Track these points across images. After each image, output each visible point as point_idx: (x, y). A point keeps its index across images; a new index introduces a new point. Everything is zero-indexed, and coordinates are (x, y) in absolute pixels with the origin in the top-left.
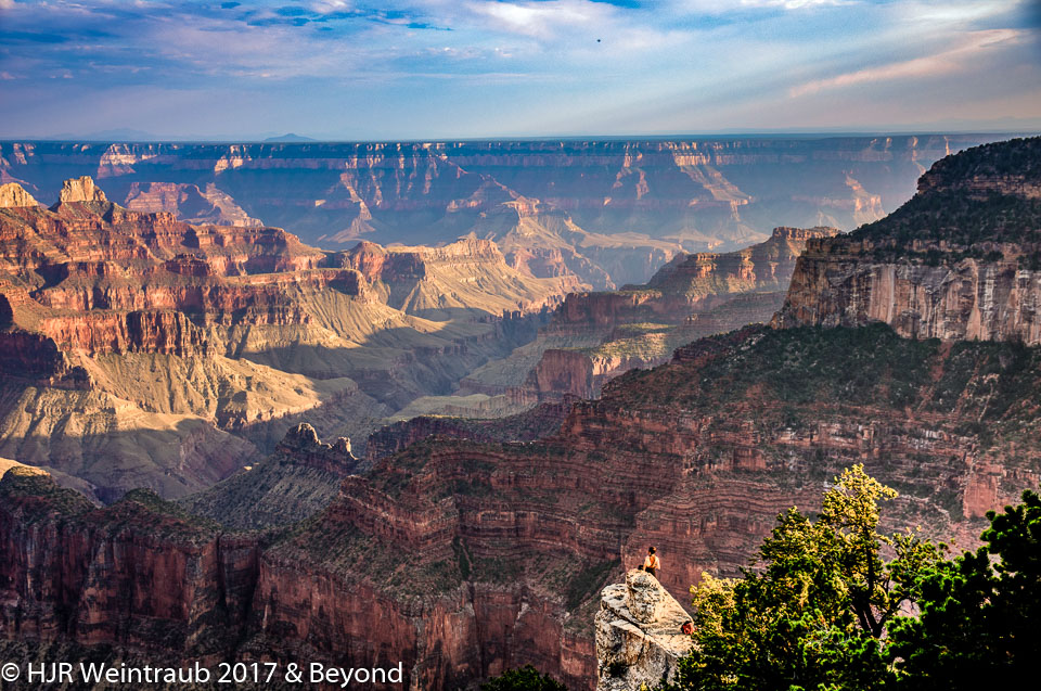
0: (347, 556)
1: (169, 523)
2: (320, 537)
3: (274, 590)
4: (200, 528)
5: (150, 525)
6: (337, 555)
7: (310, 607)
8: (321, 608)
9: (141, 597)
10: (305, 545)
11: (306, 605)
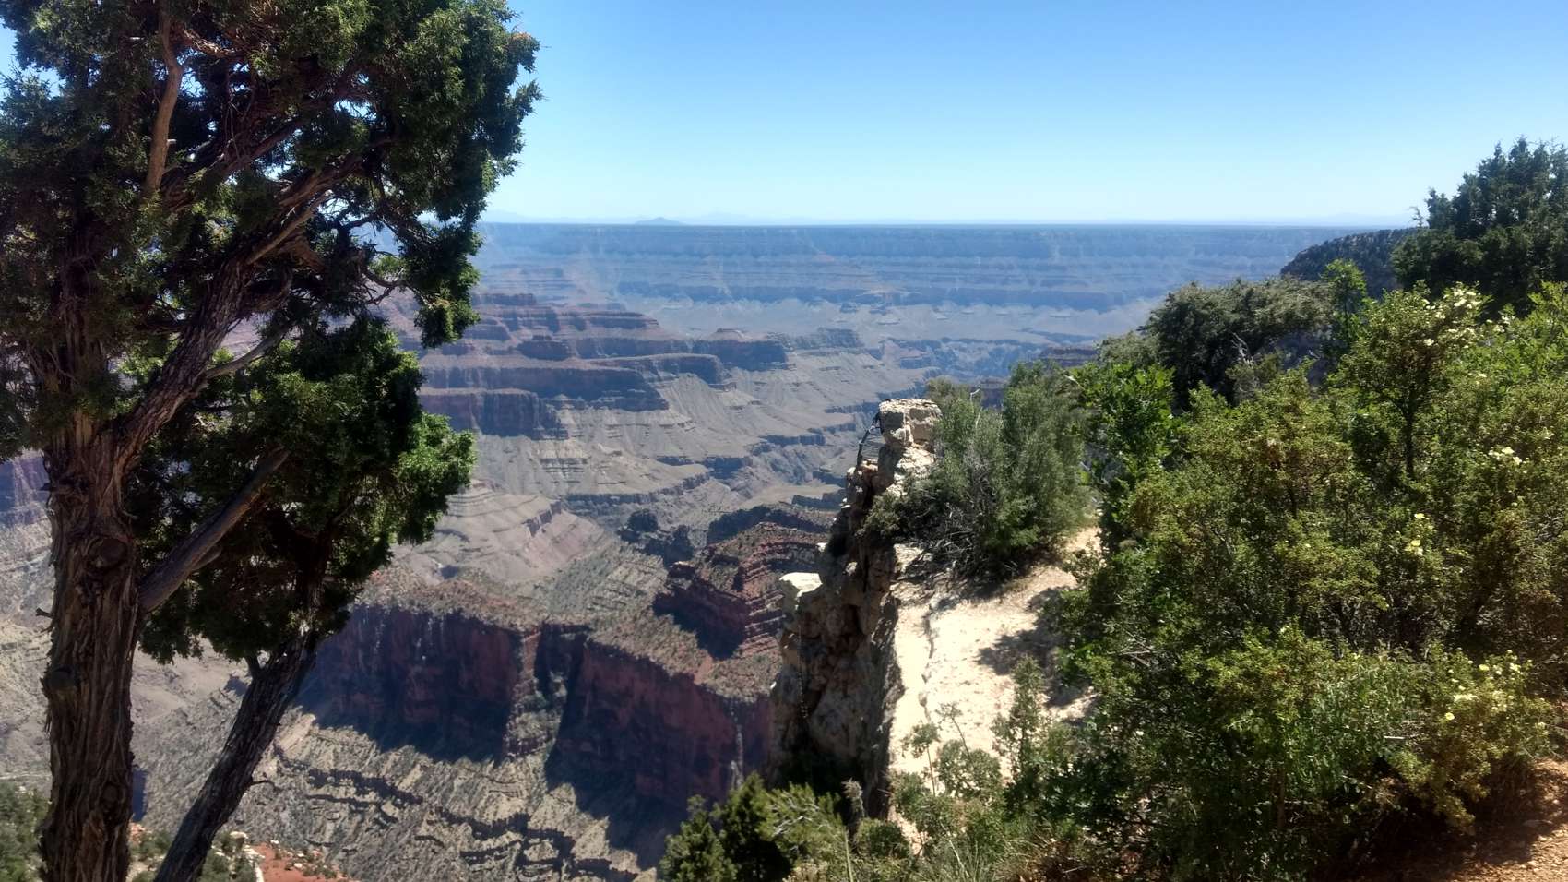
0: (670, 645)
1: (495, 604)
2: (643, 626)
3: (596, 677)
4: (526, 611)
5: (477, 606)
6: (660, 644)
7: (631, 696)
8: (642, 698)
9: (465, 676)
10: (629, 632)
11: (628, 693)
